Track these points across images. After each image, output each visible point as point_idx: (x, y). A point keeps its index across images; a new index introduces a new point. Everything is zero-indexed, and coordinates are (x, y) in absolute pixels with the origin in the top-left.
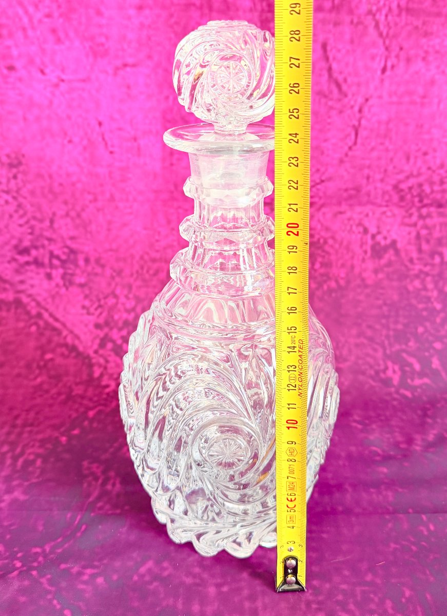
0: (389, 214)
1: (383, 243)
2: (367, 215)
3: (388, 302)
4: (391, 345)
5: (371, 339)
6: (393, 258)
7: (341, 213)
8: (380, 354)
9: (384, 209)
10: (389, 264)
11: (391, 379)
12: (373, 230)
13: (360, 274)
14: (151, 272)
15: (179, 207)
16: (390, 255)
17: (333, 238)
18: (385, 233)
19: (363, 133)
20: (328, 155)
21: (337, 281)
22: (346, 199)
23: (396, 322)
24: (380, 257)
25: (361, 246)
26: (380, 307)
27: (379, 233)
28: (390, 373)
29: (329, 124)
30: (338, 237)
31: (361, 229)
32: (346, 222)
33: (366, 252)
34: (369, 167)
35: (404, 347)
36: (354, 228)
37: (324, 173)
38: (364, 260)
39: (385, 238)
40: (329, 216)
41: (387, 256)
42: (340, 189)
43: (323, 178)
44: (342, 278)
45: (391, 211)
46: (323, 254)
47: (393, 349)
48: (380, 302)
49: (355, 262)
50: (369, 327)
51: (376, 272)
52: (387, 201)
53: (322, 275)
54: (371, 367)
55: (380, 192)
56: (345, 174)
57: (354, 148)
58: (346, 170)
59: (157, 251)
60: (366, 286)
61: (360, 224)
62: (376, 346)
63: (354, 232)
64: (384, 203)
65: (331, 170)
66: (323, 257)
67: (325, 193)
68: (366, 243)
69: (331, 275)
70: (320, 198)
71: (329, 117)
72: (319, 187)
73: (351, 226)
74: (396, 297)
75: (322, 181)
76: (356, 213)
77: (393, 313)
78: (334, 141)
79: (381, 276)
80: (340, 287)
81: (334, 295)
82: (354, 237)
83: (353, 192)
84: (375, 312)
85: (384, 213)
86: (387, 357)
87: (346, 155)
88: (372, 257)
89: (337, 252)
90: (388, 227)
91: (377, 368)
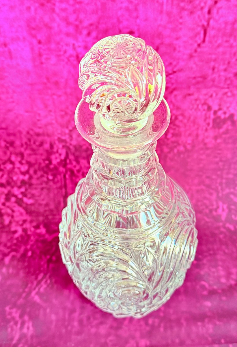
0: (229, 94)
1: (223, 117)
2: (211, 96)
3: (224, 159)
4: (222, 190)
5: (209, 186)
6: (230, 128)
7: (189, 95)
8: (214, 197)
9: (226, 90)
10: (227, 132)
11: (220, 216)
12: (215, 107)
13: (203, 140)
14: (37, 143)
15: (54, 94)
16: (228, 125)
17: (182, 115)
18: (225, 109)
19: (211, 33)
20: (179, 52)
21: (185, 146)
22: (194, 85)
23: (228, 173)
24: (220, 128)
25: (205, 120)
26: (217, 163)
27: (220, 109)
28: (220, 211)
29: (181, 24)
30: (186, 114)
31: (206, 107)
32: (193, 102)
33: (208, 124)
34: (215, 60)
35: (232, 190)
36: (200, 106)
37: (175, 66)
38: (206, 130)
39: (225, 113)
40: (179, 98)
41: (225, 127)
42: (189, 78)
43: (175, 70)
44: (189, 144)
45: (231, 92)
46: (174, 127)
47: (224, 193)
48: (218, 159)
49: (200, 132)
50: (208, 177)
51: (216, 138)
52: (229, 85)
53: (173, 142)
54: (207, 207)
55: (223, 79)
56: (194, 66)
57: (202, 45)
58: (195, 63)
59: (40, 128)
60: (207, 149)
61: (205, 104)
62: (211, 191)
63: (200, 110)
64: (226, 86)
65: (182, 64)
66: (175, 129)
67: (176, 81)
68: (209, 117)
69: (180, 142)
70: (173, 84)
71: (181, 18)
72: (171, 76)
73: (198, 105)
74: (229, 156)
75: (174, 72)
76: (202, 94)
77: (226, 167)
78: (185, 39)
79: (219, 141)
80: (187, 150)
81: (182, 156)
82: (199, 113)
83: (200, 79)
84: (213, 166)
85: (226, 93)
86: (219, 198)
87: (196, 51)
88: (213, 127)
89: (185, 125)
90: (228, 105)
91: (211, 207)
